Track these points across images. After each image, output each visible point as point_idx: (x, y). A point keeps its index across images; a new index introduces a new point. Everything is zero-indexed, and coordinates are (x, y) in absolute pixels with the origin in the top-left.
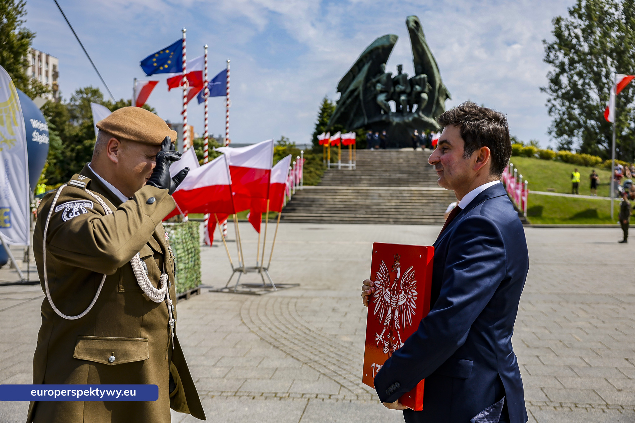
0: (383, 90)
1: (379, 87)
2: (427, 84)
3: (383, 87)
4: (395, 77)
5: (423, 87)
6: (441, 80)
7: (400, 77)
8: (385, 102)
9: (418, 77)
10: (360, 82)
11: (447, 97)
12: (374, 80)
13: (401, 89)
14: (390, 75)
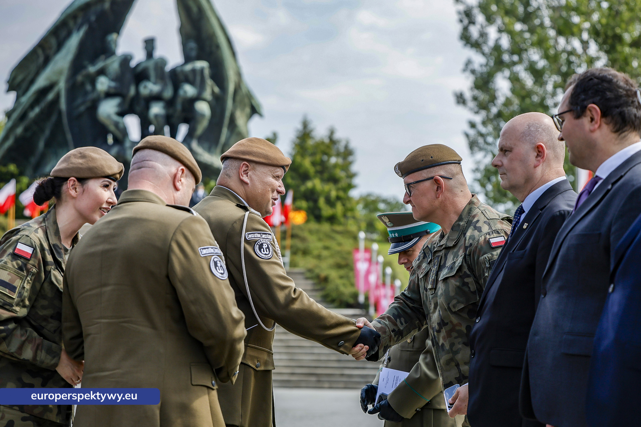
0: (112, 91)
1: (103, 84)
2: (209, 82)
3: (113, 84)
4: (138, 65)
5: (201, 87)
6: (239, 75)
7: (151, 64)
8: (116, 118)
9: (189, 67)
10: (60, 73)
11: (254, 110)
12: (92, 69)
13: (151, 91)
14: (126, 59)
